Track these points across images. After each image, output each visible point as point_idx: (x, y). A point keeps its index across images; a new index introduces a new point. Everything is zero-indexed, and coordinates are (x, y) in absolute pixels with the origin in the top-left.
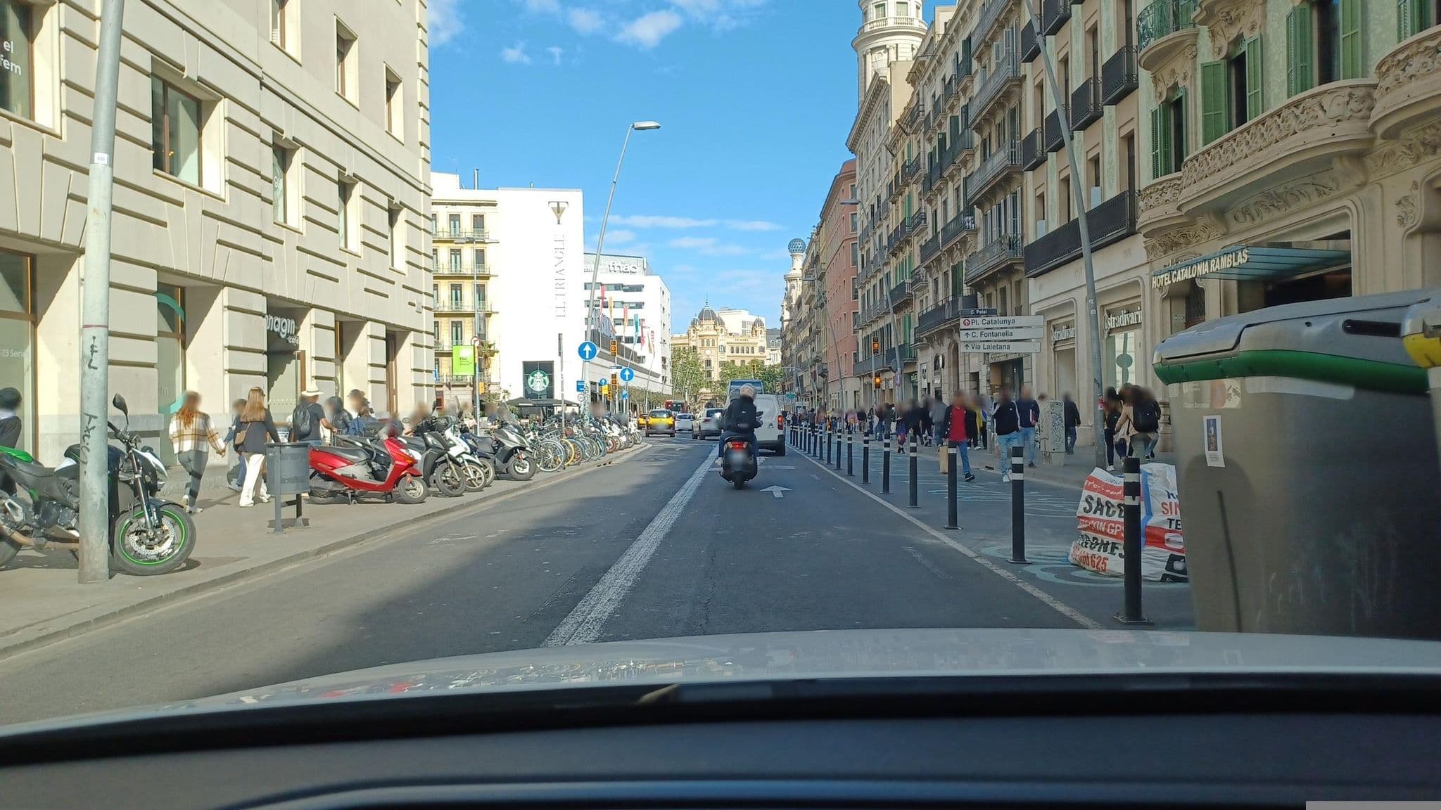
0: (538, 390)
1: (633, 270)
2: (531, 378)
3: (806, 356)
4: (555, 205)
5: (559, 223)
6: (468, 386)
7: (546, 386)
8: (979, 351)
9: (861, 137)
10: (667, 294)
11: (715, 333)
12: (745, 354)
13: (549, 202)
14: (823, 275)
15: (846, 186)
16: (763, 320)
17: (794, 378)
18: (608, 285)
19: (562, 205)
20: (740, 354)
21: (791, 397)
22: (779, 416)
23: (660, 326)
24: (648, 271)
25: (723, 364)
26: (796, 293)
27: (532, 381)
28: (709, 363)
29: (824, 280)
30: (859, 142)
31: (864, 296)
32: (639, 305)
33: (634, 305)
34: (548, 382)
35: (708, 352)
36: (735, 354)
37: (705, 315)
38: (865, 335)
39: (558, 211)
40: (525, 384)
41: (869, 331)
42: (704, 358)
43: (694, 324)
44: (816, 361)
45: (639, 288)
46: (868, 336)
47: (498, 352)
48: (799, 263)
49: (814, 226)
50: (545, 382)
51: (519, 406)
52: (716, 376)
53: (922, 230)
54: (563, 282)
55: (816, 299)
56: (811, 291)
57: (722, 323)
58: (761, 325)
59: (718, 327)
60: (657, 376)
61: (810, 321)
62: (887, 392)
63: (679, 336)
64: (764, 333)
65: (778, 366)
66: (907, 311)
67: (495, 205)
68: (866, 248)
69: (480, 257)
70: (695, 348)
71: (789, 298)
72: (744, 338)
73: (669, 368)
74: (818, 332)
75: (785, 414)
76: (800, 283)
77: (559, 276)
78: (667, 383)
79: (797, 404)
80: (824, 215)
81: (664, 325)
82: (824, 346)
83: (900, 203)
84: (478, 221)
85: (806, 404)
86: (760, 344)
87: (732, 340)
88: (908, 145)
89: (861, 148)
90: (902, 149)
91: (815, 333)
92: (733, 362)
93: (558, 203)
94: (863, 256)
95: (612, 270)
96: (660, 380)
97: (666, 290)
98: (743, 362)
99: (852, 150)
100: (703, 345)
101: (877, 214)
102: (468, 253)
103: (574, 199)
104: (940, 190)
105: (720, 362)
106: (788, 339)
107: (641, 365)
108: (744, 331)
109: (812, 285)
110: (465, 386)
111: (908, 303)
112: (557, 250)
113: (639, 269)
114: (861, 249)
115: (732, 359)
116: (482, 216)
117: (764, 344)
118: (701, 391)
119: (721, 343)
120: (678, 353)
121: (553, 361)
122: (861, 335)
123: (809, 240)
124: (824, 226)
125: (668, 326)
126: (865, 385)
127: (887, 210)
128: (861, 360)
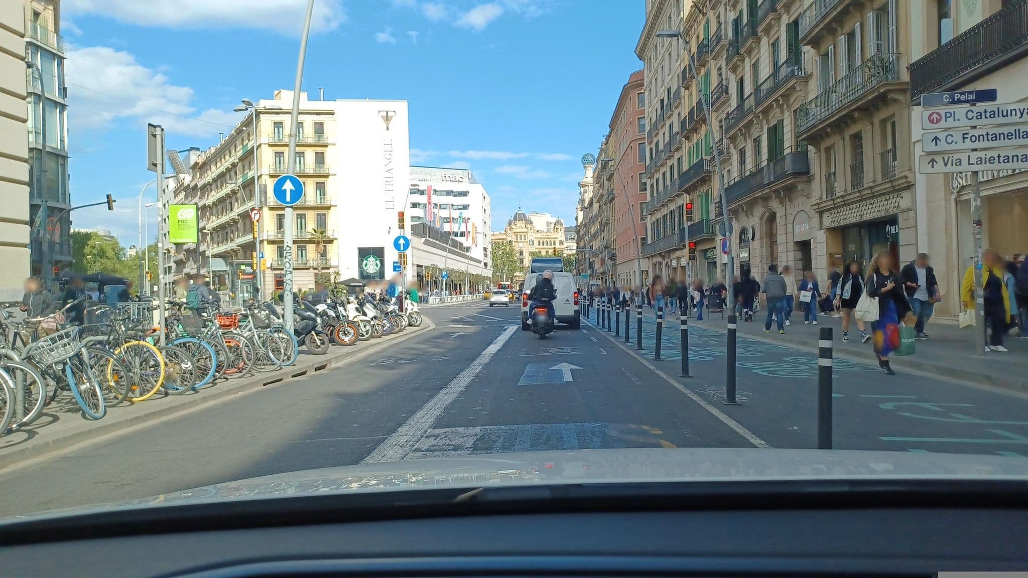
0: (371, 272)
1: (461, 180)
2: (365, 262)
3: (597, 244)
4: (385, 114)
5: (388, 129)
6: (311, 269)
7: (378, 269)
8: (959, 169)
9: (650, 41)
10: (488, 199)
11: (525, 230)
12: (549, 246)
13: (379, 112)
14: (612, 175)
15: (634, 94)
16: (562, 220)
17: (587, 263)
18: (441, 191)
19: (390, 114)
20: (545, 246)
21: (585, 277)
22: (575, 293)
23: (481, 223)
24: (472, 181)
25: (532, 254)
26: (588, 197)
27: (366, 265)
28: (521, 253)
29: (612, 180)
30: (648, 46)
31: (652, 185)
32: (465, 207)
33: (462, 207)
34: (379, 264)
35: (521, 245)
36: (541, 246)
37: (519, 217)
38: (654, 219)
39: (387, 119)
40: (360, 266)
41: (659, 215)
42: (518, 249)
43: (510, 223)
44: (606, 247)
45: (464, 194)
46: (658, 219)
47: (336, 239)
48: (590, 173)
49: (604, 136)
50: (377, 265)
51: (351, 286)
52: (527, 262)
53: (724, 103)
54: (391, 179)
55: (605, 198)
56: (601, 191)
57: (531, 223)
58: (561, 224)
59: (528, 226)
60: (480, 262)
61: (600, 216)
62: (679, 271)
63: (499, 233)
64: (563, 230)
65: (573, 255)
66: (703, 190)
67: (333, 114)
68: (655, 141)
69: (320, 158)
70: (511, 242)
71: (582, 200)
72: (548, 234)
73: (489, 256)
74: (607, 224)
75: (579, 292)
76: (591, 188)
77: (388, 175)
78: (488, 268)
79: (592, 282)
80: (612, 126)
81: (485, 223)
82: (611, 235)
83: (694, 88)
84: (319, 128)
85: (599, 282)
86: (560, 238)
87: (539, 235)
88: (705, 26)
89: (650, 53)
90: (696, 34)
91: (605, 225)
92: (540, 252)
93: (387, 112)
94: (651, 149)
95: (444, 179)
96: (482, 265)
97: (487, 196)
98: (547, 252)
99: (641, 57)
100: (517, 239)
101: (665, 108)
102: (310, 155)
103: (400, 109)
104: (749, 52)
105: (530, 252)
106: (582, 233)
107: (468, 254)
108: (548, 230)
109: (602, 186)
110: (308, 269)
111: (705, 180)
112: (386, 152)
113: (465, 179)
114: (650, 144)
115: (540, 250)
116: (322, 124)
117: (563, 239)
118: (515, 274)
119: (530, 238)
120: (496, 245)
121: (384, 248)
122: (649, 221)
123: (599, 150)
124: (612, 135)
125: (489, 223)
126: (654, 265)
127: (679, 98)
128: (649, 241)
